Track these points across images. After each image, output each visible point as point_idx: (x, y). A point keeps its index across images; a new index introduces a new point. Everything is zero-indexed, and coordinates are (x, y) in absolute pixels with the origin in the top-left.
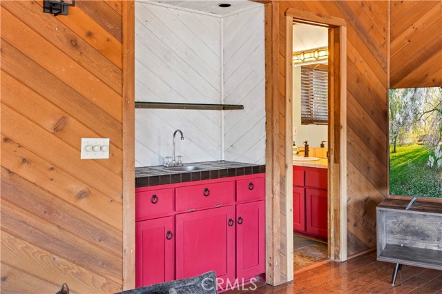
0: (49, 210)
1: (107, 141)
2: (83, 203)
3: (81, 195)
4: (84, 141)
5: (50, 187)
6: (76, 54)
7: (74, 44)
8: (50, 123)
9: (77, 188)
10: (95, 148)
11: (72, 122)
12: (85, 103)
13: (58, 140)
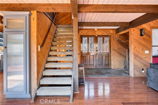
0: (141, 59)
1: (148, 51)
2: (145, 59)
3: (145, 58)
4: (145, 51)
5: (141, 56)
6: (144, 41)
7: (144, 39)
8: (141, 49)
9: (145, 57)
10: (147, 52)
11: (144, 49)
12: (145, 46)
13: (142, 51)
